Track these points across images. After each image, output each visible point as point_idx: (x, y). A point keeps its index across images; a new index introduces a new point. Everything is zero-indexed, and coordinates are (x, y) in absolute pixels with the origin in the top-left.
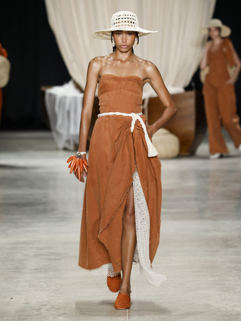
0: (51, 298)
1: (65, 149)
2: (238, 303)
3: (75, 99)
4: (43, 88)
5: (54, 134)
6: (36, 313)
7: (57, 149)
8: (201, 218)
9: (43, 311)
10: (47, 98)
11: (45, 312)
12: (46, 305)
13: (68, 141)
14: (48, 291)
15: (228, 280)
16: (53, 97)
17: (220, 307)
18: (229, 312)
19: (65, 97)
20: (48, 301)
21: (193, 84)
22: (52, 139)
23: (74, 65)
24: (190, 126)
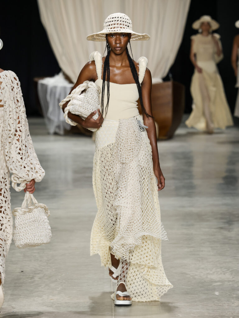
0: (43, 267)
1: (56, 134)
2: (211, 271)
3: (65, 88)
4: (36, 79)
5: (46, 121)
6: (30, 281)
7: (49, 134)
8: (178, 195)
9: (36, 279)
10: (39, 87)
11: (38, 280)
12: (39, 274)
13: (58, 127)
14: (41, 261)
15: (202, 251)
16: (45, 87)
17: (195, 275)
18: (203, 279)
19: (55, 87)
20: (40, 270)
21: (170, 76)
22: (44, 124)
23: (64, 58)
24: (167, 113)
